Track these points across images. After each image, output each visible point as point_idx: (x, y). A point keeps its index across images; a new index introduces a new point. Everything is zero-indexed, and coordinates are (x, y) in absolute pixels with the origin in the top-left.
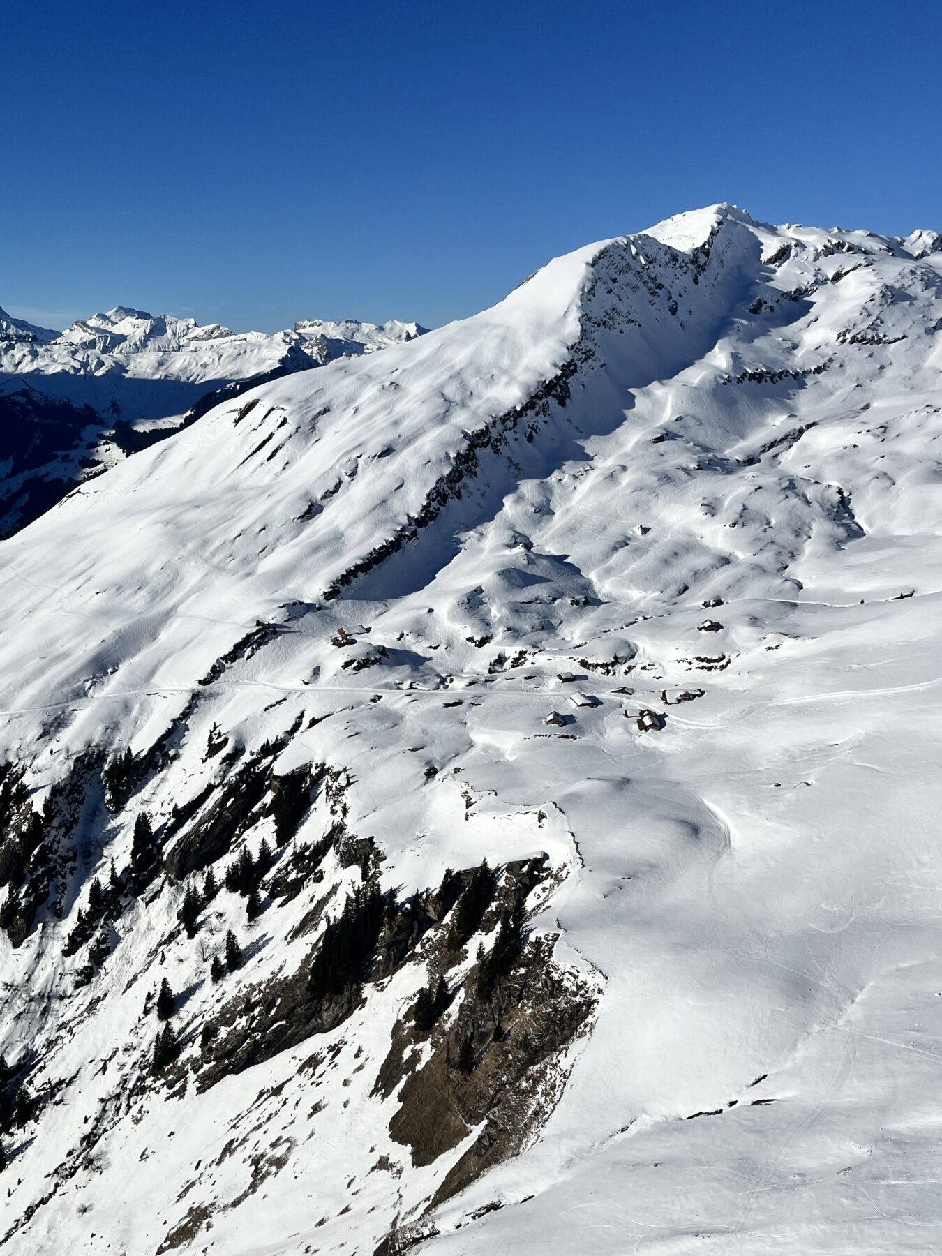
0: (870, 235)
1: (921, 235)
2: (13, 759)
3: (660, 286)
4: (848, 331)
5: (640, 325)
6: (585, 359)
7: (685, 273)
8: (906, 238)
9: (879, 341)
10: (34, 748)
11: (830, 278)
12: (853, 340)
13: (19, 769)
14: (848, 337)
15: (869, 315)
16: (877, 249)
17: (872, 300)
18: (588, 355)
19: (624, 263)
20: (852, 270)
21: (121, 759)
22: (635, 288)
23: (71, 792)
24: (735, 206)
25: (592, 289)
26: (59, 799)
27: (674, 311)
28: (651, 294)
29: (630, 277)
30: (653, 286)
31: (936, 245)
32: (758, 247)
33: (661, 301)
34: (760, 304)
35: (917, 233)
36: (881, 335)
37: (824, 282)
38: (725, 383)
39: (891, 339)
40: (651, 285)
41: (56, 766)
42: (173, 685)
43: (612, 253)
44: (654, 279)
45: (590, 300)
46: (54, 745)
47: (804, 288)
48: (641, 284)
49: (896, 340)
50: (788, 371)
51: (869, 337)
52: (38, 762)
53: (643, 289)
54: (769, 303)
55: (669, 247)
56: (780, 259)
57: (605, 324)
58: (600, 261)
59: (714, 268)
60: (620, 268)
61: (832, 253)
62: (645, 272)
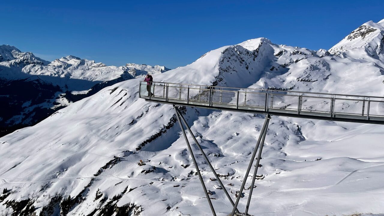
0: (307, 49)
1: (322, 51)
2: (31, 198)
3: (243, 61)
4: (300, 77)
5: (237, 72)
6: (220, 81)
7: (251, 57)
8: (317, 51)
9: (309, 81)
10: (38, 194)
11: (295, 61)
12: (301, 80)
13: (32, 201)
14: (300, 79)
15: (306, 73)
16: (309, 54)
17: (307, 69)
18: (221, 80)
19: (233, 53)
20: (301, 59)
21: (67, 199)
22: (236, 61)
23: (49, 209)
24: (266, 38)
25: (223, 60)
26: (45, 211)
27: (247, 68)
28: (241, 63)
29: (234, 57)
31: (326, 54)
32: (273, 51)
33: (243, 65)
34: (273, 68)
35: (321, 50)
36: (310, 79)
37: (293, 62)
38: (262, 91)
39: (313, 81)
40: (241, 60)
41: (45, 200)
42: (85, 176)
43: (229, 50)
44: (241, 59)
45: (222, 63)
46: (45, 194)
47: (287, 64)
48: (237, 60)
49: (314, 81)
50: (282, 88)
51: (306, 80)
52: (39, 199)
53: (238, 61)
54: (276, 68)
55: (246, 49)
56: (280, 55)
57: (226, 71)
58: (226, 52)
59: (260, 56)
60: (231, 54)
61: (295, 54)
62: (239, 56)
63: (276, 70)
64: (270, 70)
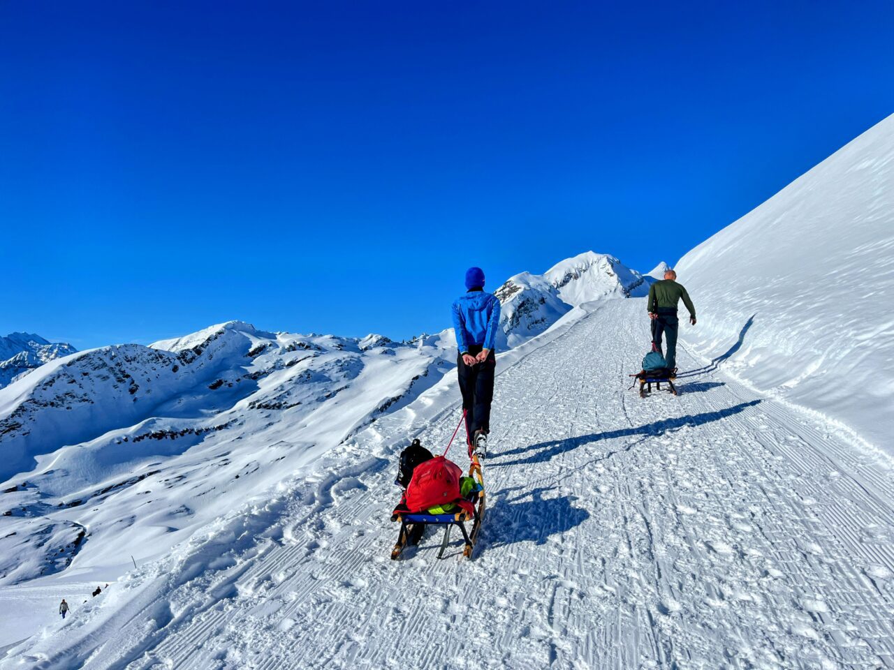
0: (333, 338)
1: (371, 337)
3: (128, 376)
4: (258, 401)
5: (92, 403)
6: (9, 430)
7: (167, 365)
8: (361, 339)
9: (279, 407)
11: (286, 364)
12: (260, 407)
14: (257, 404)
15: (282, 390)
16: (331, 346)
17: (290, 380)
18: (12, 428)
19: (101, 363)
20: (303, 360)
22: (106, 378)
24: (243, 322)
25: (50, 382)
27: (132, 391)
28: (118, 381)
29: (104, 371)
30: (121, 376)
31: (379, 342)
33: (124, 385)
34: (220, 383)
35: (369, 336)
36: (283, 402)
37: (281, 368)
38: (119, 443)
39: (288, 405)
43: (92, 357)
44: (123, 372)
45: (45, 389)
47: (263, 370)
48: (112, 376)
49: (291, 406)
50: (193, 430)
51: (272, 404)
53: (113, 378)
54: (230, 382)
55: (157, 350)
56: (258, 353)
57: (52, 404)
58: (78, 363)
59: (203, 360)
60: (96, 365)
61: (294, 349)
62: (118, 368)
63: (227, 386)
64: (211, 387)
